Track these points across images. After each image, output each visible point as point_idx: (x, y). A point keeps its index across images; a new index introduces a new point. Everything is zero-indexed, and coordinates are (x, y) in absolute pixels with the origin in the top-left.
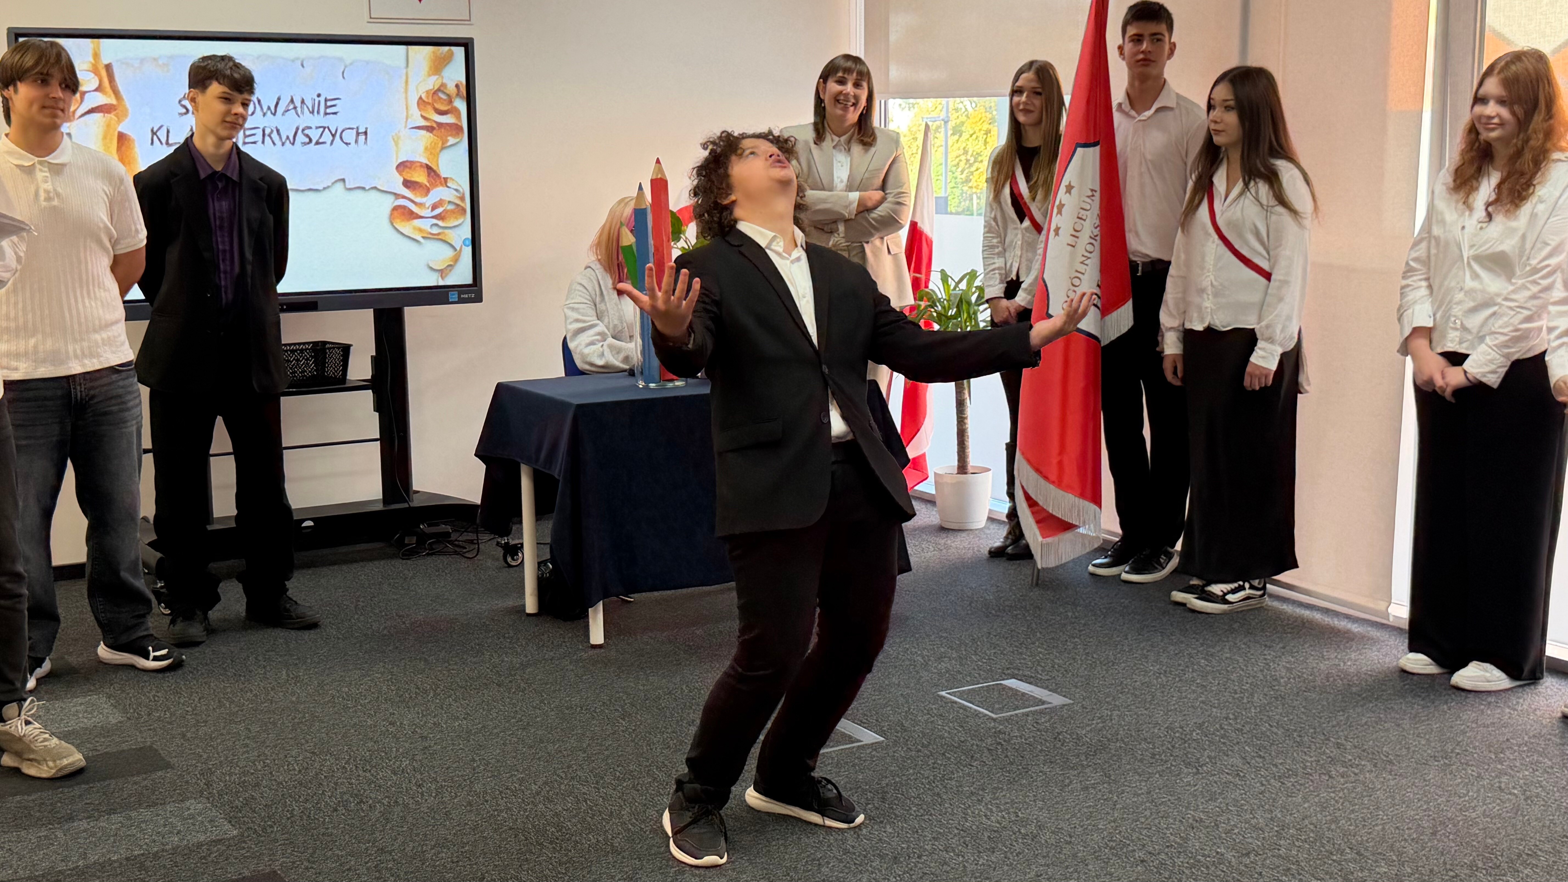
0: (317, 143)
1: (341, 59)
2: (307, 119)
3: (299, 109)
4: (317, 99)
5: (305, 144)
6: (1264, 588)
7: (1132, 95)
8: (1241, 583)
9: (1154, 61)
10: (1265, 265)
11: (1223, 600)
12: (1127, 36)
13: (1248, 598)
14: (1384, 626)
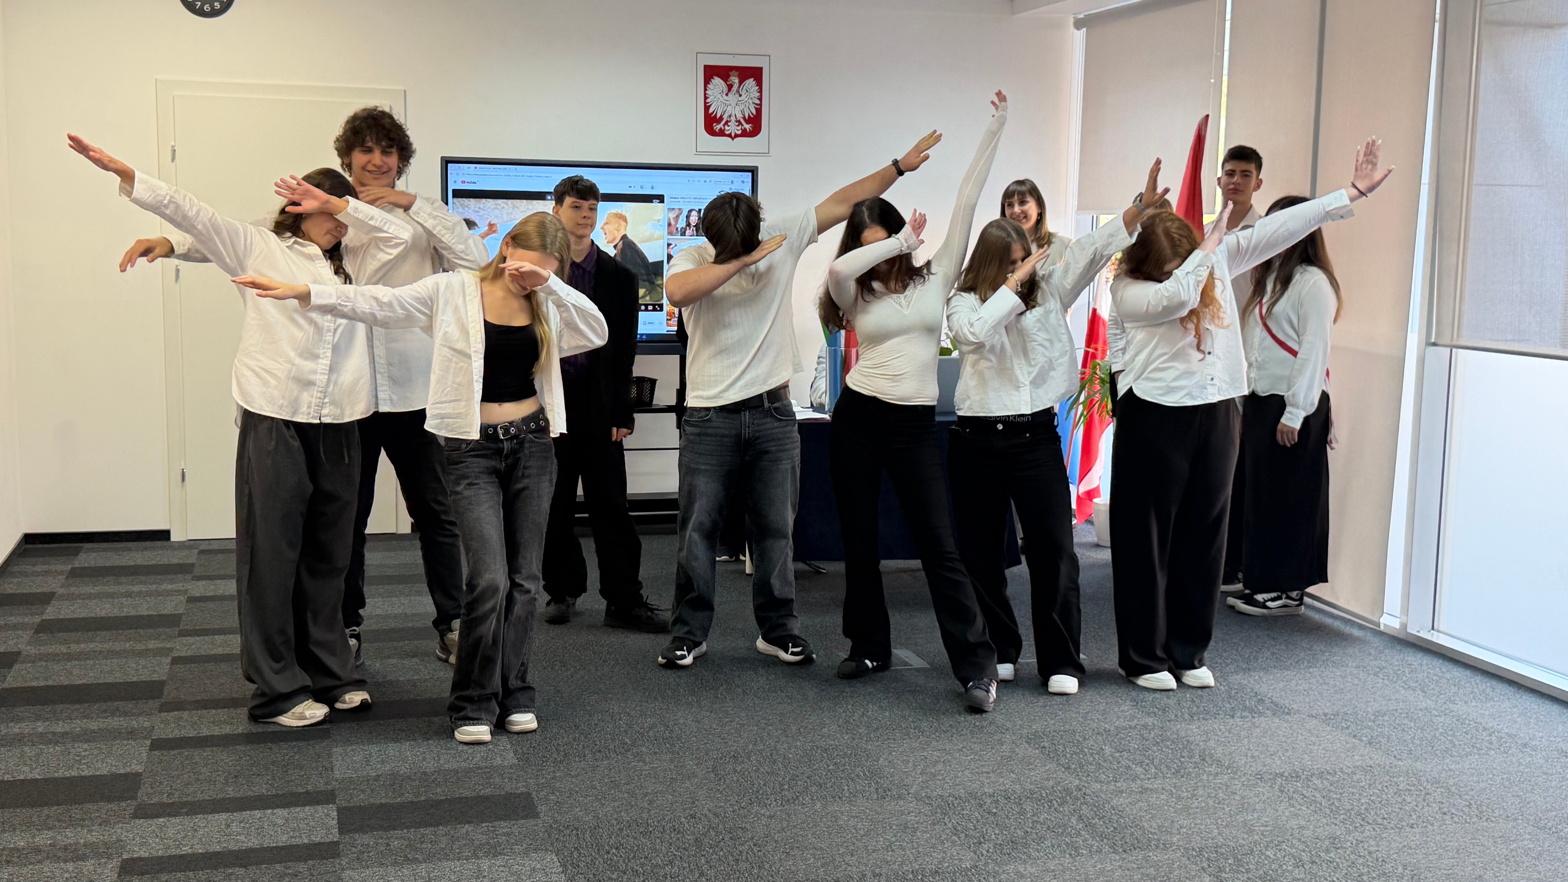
6: (1301, 599)
8: (1280, 594)
9: (1242, 191)
10: (1295, 347)
11: (1263, 605)
13: (1284, 606)
14: (1382, 633)
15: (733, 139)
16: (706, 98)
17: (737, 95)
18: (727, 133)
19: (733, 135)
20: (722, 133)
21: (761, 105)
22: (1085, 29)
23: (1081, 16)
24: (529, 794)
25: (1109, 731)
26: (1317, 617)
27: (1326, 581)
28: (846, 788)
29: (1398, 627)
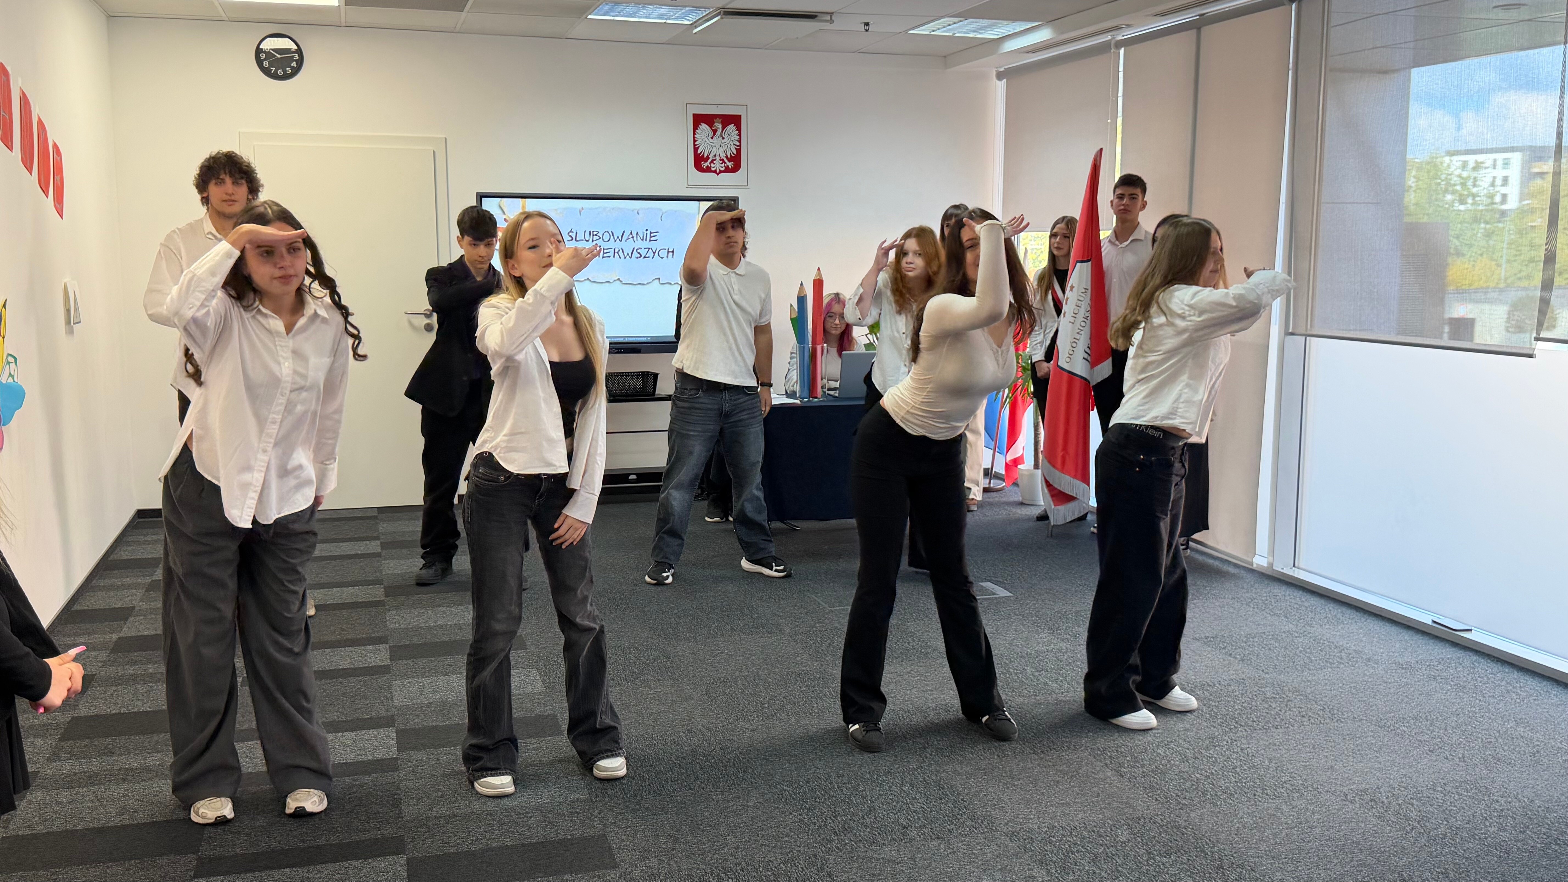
0: (645, 257)
1: (661, 210)
2: (639, 244)
3: (635, 238)
4: (645, 232)
5: (637, 258)
6: (1188, 544)
7: (1117, 232)
9: (1130, 211)
12: (1116, 194)
14: (1252, 571)
15: (718, 174)
16: (695, 141)
17: (721, 138)
18: (713, 169)
19: (718, 171)
20: (708, 170)
21: (740, 146)
22: (1005, 80)
23: (1002, 69)
24: (555, 716)
25: (1031, 654)
26: (1200, 558)
27: (1207, 528)
28: (815, 705)
29: (1265, 565)
